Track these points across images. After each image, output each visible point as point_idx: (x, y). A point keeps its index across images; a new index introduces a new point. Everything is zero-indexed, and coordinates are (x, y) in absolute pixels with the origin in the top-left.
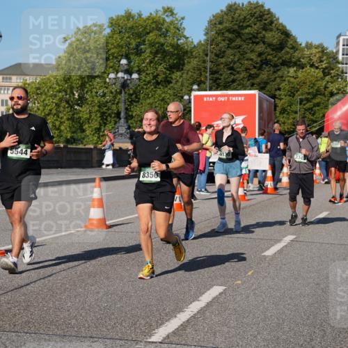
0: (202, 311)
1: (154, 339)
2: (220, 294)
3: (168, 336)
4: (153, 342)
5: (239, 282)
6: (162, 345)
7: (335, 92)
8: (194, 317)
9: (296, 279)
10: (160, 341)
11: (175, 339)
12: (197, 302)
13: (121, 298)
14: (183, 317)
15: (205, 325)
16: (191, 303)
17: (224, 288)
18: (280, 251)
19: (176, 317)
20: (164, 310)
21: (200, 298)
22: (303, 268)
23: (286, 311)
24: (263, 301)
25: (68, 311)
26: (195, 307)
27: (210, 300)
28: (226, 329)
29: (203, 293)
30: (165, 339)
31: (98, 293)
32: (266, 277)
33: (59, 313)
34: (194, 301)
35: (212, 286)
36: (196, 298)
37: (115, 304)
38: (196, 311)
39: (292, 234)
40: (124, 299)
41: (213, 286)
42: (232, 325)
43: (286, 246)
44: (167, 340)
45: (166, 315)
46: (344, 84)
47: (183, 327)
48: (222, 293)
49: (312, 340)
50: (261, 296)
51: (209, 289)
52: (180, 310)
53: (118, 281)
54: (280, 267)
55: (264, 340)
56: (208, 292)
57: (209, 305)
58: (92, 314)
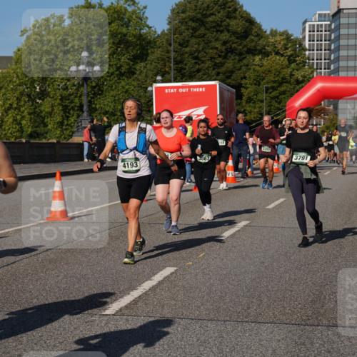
0: (153, 289)
1: (107, 312)
2: (172, 274)
3: (121, 310)
4: (107, 315)
5: (191, 263)
6: (115, 317)
7: (301, 79)
8: (146, 293)
9: (243, 259)
10: (113, 313)
11: (127, 312)
12: (149, 281)
13: (80, 280)
14: (135, 294)
15: (155, 299)
16: (144, 282)
17: (176, 268)
18: (233, 236)
19: (129, 294)
20: (119, 288)
21: (153, 278)
22: (252, 249)
23: (230, 286)
24: (210, 279)
25: (31, 292)
26: (147, 285)
27: (161, 279)
28: (173, 302)
29: (156, 274)
30: (117, 312)
31: (58, 276)
32: (215, 258)
33: (21, 294)
34: (147, 280)
35: (164, 267)
36: (149, 278)
37: (74, 284)
38: (148, 288)
39: (247, 220)
40: (83, 281)
41: (166, 267)
42: (180, 299)
43: (239, 231)
44: (120, 312)
45: (120, 292)
46: (310, 71)
47: (135, 301)
48: (173, 273)
49: (249, 308)
50: (209, 274)
51: (161, 270)
52: (134, 288)
53: (77, 266)
54: (230, 249)
55: (207, 310)
56: (161, 273)
57: (160, 283)
58: (52, 294)
